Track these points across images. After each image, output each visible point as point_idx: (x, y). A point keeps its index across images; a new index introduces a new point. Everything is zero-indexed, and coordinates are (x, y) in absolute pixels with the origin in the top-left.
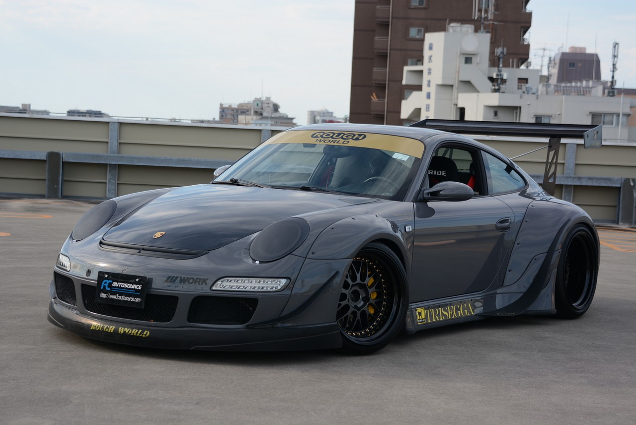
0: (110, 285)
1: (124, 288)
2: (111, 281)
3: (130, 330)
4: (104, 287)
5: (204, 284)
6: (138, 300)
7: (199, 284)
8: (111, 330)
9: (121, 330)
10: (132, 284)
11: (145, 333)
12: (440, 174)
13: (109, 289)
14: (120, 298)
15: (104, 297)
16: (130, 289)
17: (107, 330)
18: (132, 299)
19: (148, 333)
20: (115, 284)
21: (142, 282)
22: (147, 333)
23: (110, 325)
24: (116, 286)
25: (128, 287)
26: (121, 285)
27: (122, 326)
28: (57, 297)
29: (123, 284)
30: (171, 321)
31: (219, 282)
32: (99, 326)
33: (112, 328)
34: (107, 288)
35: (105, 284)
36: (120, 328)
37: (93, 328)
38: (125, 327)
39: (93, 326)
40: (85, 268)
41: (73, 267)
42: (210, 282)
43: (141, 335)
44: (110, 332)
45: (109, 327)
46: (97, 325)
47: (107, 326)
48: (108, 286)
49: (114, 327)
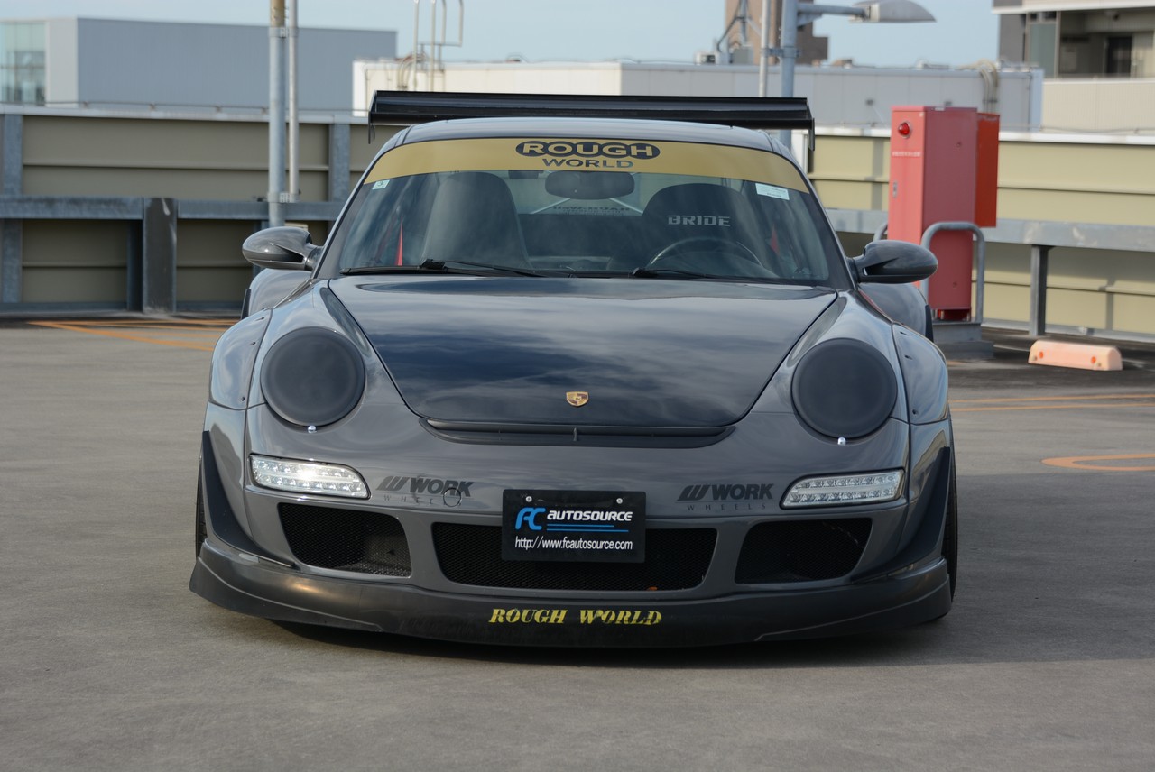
0: (540, 519)
1: (581, 522)
2: (543, 510)
3: (610, 614)
4: (525, 523)
5: (765, 496)
6: (626, 545)
7: (755, 497)
8: (556, 620)
9: (587, 616)
10: (605, 510)
11: (651, 617)
12: (714, 223)
13: (539, 528)
14: (573, 545)
15: (527, 547)
16: (599, 522)
17: (545, 619)
18: (610, 545)
19: (659, 616)
20: (555, 515)
21: (631, 505)
22: (654, 617)
23: (552, 608)
24: (558, 518)
25: (593, 519)
26: (572, 515)
27: (587, 608)
28: (297, 562)
29: (577, 512)
30: (699, 586)
31: (793, 491)
32: (518, 614)
33: (559, 614)
34: (533, 526)
35: (526, 518)
36: (583, 612)
37: (497, 619)
38: (595, 609)
39: (497, 616)
40: (435, 487)
41: (382, 487)
42: (776, 492)
43: (642, 622)
44: (556, 624)
45: (548, 612)
46: (510, 613)
47: (541, 611)
48: (537, 522)
49: (564, 612)
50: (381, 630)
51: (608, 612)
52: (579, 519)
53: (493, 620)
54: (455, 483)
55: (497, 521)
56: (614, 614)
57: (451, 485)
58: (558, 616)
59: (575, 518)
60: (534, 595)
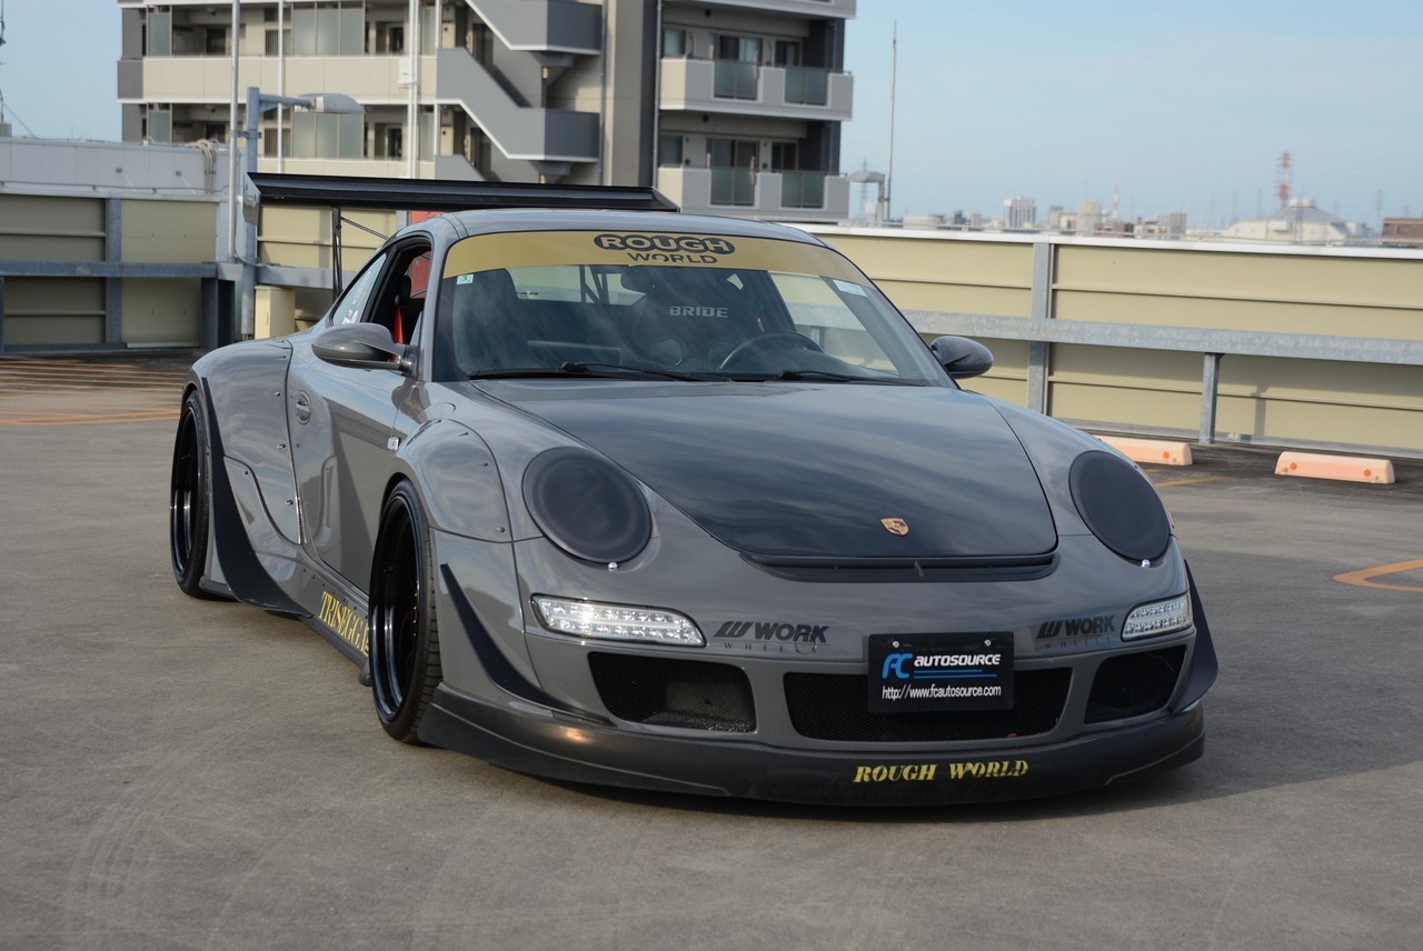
0: (907, 666)
1: (949, 667)
2: (910, 656)
3: (980, 767)
4: (892, 671)
5: (1109, 629)
6: (994, 691)
7: (1102, 631)
8: (926, 776)
9: (957, 771)
10: (972, 653)
11: (1018, 767)
12: (712, 314)
13: (906, 676)
14: (941, 693)
15: (894, 697)
16: (967, 667)
17: (914, 776)
18: (979, 691)
19: (1026, 766)
20: (922, 661)
21: (999, 647)
22: (1022, 766)
23: (920, 763)
24: (926, 665)
25: (961, 664)
26: (940, 660)
27: (956, 761)
28: (613, 718)
29: (944, 657)
30: (1056, 728)
31: (1129, 621)
32: (885, 771)
33: (928, 769)
34: (900, 675)
35: (892, 666)
36: (952, 766)
37: (862, 778)
38: (964, 762)
39: (862, 774)
40: (785, 632)
41: (720, 634)
42: (1116, 624)
43: (1010, 774)
44: (925, 781)
45: (916, 768)
46: (877, 770)
47: (909, 767)
48: (903, 670)
49: (933, 767)
50: (728, 794)
51: (977, 765)
52: (947, 664)
53: (858, 779)
54: (808, 628)
55: (859, 669)
56: (983, 767)
57: (803, 631)
58: (928, 772)
59: (942, 664)
60: (896, 749)
